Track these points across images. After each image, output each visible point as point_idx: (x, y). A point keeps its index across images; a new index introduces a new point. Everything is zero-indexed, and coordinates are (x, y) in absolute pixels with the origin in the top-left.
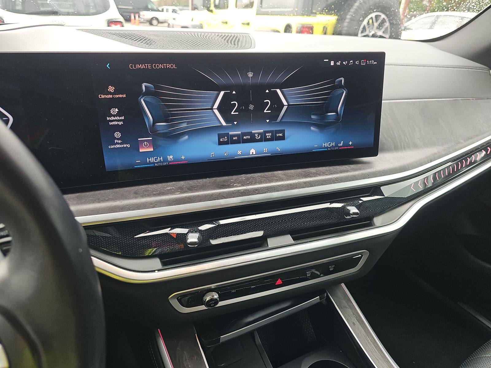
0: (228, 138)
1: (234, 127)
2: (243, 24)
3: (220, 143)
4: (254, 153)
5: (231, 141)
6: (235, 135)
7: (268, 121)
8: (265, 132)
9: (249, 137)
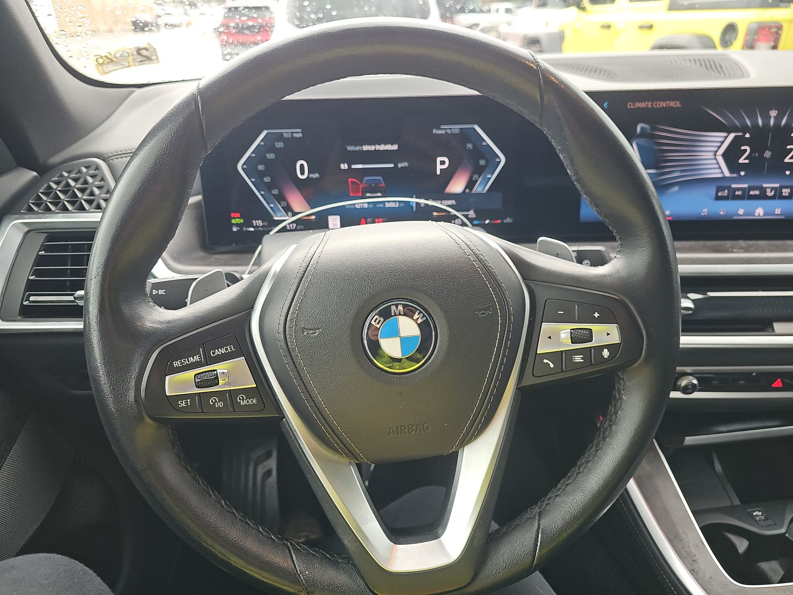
0: (729, 193)
1: (740, 179)
2: (641, 27)
3: (718, 198)
4: (762, 214)
5: (732, 196)
6: (739, 189)
7: (788, 173)
8: (781, 187)
9: (757, 192)
